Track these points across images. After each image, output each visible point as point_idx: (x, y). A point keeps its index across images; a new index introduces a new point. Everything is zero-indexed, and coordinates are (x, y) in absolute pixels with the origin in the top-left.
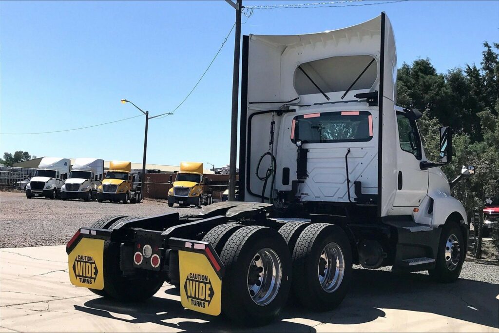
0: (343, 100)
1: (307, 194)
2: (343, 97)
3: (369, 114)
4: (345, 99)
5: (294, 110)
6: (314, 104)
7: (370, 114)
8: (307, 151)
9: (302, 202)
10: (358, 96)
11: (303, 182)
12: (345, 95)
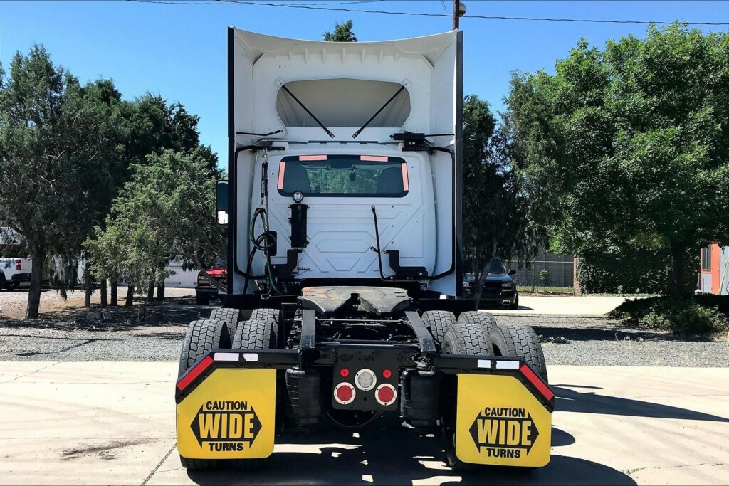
0: (356, 139)
1: (308, 269)
2: (355, 136)
3: (401, 161)
4: (360, 138)
5: (283, 148)
6: (310, 142)
7: (404, 162)
8: (305, 207)
9: (298, 280)
10: (396, 137)
11: (300, 251)
12: (358, 132)
